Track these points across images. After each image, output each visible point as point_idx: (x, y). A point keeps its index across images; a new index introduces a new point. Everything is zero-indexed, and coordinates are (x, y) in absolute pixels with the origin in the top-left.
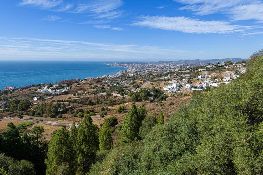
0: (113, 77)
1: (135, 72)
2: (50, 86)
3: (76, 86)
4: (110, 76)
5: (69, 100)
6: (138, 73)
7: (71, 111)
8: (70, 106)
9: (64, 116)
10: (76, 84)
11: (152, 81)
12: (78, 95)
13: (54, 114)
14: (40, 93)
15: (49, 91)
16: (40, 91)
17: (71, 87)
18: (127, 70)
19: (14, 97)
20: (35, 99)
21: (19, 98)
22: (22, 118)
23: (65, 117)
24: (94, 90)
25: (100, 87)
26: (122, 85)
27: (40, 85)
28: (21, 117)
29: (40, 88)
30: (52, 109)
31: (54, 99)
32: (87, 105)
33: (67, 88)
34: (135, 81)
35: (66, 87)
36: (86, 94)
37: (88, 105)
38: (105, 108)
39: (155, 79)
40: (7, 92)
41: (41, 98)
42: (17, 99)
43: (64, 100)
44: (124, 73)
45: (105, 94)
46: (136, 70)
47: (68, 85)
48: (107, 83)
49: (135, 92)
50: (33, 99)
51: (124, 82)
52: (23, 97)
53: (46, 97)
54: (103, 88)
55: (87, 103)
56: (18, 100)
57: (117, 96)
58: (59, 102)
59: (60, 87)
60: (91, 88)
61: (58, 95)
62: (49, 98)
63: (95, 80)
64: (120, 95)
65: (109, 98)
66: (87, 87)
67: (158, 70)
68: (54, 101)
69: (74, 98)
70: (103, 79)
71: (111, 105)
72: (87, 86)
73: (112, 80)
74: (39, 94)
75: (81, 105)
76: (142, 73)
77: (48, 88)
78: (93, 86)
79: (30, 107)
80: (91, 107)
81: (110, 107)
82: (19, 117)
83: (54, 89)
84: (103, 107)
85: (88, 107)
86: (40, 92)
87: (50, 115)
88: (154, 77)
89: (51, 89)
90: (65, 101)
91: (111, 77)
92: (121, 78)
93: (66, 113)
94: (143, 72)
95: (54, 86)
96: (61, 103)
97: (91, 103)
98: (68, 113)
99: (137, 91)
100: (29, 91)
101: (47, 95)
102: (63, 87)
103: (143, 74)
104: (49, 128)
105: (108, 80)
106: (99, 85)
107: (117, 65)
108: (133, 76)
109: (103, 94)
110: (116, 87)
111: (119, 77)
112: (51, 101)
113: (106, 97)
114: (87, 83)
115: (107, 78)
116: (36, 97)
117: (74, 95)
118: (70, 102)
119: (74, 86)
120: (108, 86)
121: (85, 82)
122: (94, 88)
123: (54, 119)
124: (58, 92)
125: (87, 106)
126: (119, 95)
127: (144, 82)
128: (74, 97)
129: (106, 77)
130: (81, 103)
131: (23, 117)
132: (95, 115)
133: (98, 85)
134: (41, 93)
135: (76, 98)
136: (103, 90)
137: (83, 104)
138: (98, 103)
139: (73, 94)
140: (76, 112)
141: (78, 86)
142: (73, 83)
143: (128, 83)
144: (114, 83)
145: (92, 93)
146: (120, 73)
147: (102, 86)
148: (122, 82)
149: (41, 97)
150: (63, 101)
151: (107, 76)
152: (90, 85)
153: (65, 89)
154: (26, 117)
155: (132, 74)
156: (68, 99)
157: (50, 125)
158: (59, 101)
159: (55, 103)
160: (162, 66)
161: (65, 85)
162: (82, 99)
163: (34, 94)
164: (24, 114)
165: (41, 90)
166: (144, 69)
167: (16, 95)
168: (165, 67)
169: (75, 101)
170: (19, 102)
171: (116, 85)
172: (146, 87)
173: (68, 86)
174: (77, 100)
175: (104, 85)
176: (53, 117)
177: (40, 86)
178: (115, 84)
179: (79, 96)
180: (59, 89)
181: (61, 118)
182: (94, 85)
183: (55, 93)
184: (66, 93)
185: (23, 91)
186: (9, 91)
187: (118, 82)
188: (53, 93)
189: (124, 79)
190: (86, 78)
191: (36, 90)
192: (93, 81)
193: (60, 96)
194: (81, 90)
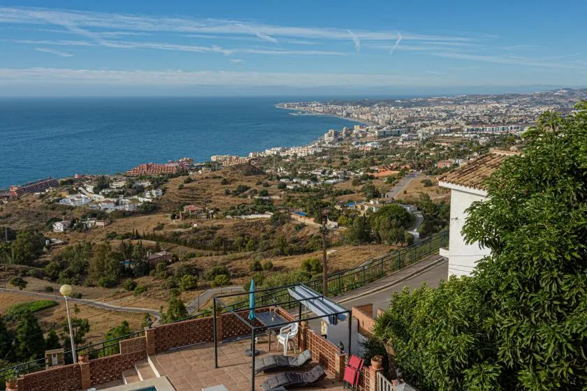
0: (301, 152)
1: (380, 137)
2: (102, 185)
3: (181, 187)
4: (291, 152)
5: (158, 232)
6: (391, 139)
7: (163, 268)
8: (160, 254)
9: (140, 286)
10: (181, 179)
11: (430, 173)
12: (186, 217)
13: (113, 278)
14: (71, 208)
15: (97, 200)
16: (72, 200)
17: (164, 191)
18: (352, 130)
20: (59, 227)
21: (11, 223)
22: (24, 287)
23: (145, 289)
24: (237, 201)
25: (256, 192)
26: (329, 185)
27: (71, 182)
28: (22, 284)
29: (71, 192)
30: (108, 261)
31: (113, 228)
32: (208, 252)
33: (154, 192)
34: (373, 171)
35: (150, 188)
36: (208, 217)
37: (214, 252)
38: (263, 263)
39: (441, 165)
41: (75, 226)
42: (6, 226)
43: (141, 233)
44: (340, 140)
45: (268, 216)
46: (385, 129)
47: (157, 183)
48: (279, 178)
49: (363, 213)
50: (51, 228)
51: (335, 173)
52: (22, 220)
53: (90, 223)
54: (265, 193)
55: (210, 243)
56: (8, 229)
57: (303, 226)
58: (126, 241)
59: (130, 191)
60: (228, 193)
61: (124, 214)
62: (98, 224)
63: (239, 166)
64: (314, 221)
65: (280, 230)
66: (216, 188)
67: (460, 130)
68: (112, 236)
69: (173, 226)
70: (270, 160)
71: (282, 253)
72: (217, 186)
73: (295, 166)
74: (68, 212)
75: (192, 250)
76: (405, 140)
77: (96, 191)
78: (233, 187)
79: (44, 253)
80: (220, 259)
81: (277, 262)
82: (16, 285)
83: (115, 195)
84: (258, 258)
85: (214, 258)
86: (72, 204)
87: (101, 279)
88: (441, 158)
89: (103, 194)
90: (146, 237)
91: (295, 155)
92: (329, 156)
93: (146, 273)
94: (406, 136)
95: (115, 185)
96: (135, 242)
97: (224, 245)
98: (153, 275)
99: (370, 210)
100: (39, 202)
101: (93, 214)
102: (140, 191)
103: (408, 144)
104: (100, 318)
105: (286, 165)
106: (253, 185)
107: (317, 109)
108: (373, 149)
109: (260, 216)
110: (307, 190)
111: (324, 153)
112: (103, 236)
113: (269, 228)
114: (215, 178)
115: (280, 158)
116: (60, 220)
118: (161, 238)
119: (173, 185)
120: (283, 186)
121: (209, 173)
122: (236, 194)
123: (112, 291)
124: (127, 204)
125: (211, 255)
126: (310, 221)
127: (403, 174)
128: (174, 222)
129: (278, 153)
130: (192, 244)
131: (26, 283)
132: (231, 284)
133: (248, 184)
134: (76, 207)
135: (180, 227)
136: (264, 206)
137: (199, 248)
138: (243, 245)
139: (170, 215)
140: (176, 273)
141: (186, 185)
142: (172, 176)
143: (348, 179)
144: (303, 177)
145: (226, 214)
146: (328, 138)
147: (261, 188)
148: (331, 173)
149: (74, 222)
150: (138, 237)
151: (284, 151)
152: (225, 182)
153: (147, 198)
154: (34, 284)
155: (369, 145)
156: (154, 229)
157: (103, 309)
158: (127, 236)
159: (116, 243)
160: (478, 110)
161: (147, 184)
162: (196, 230)
163: (56, 210)
164: (29, 275)
165: (74, 197)
166: (413, 124)
168: (491, 117)
169: (175, 239)
170: (12, 235)
171: (309, 183)
172: (405, 192)
173: (155, 188)
174: (181, 233)
175: (267, 185)
176: (110, 285)
177: (72, 186)
178: (305, 182)
179: (188, 221)
180: (128, 195)
181: (133, 289)
182: (238, 183)
183: (118, 208)
184: (150, 209)
185: (22, 202)
187: (317, 173)
188: (111, 208)
189: (337, 163)
190: (213, 159)
191: (61, 198)
192: (233, 169)
193: (131, 220)
194: (195, 200)
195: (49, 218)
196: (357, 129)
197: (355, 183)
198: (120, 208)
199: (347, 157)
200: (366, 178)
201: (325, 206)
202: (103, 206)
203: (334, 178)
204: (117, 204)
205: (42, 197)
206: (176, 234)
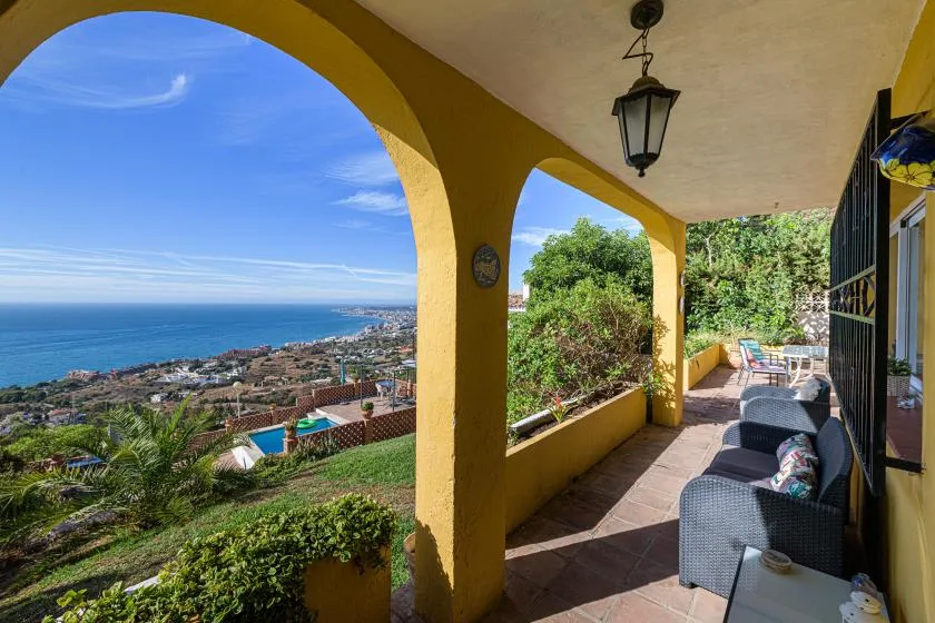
0: (350, 339)
1: (401, 329)
2: (196, 366)
3: (262, 365)
4: (344, 338)
5: (243, 397)
6: (407, 331)
10: (263, 359)
12: (266, 384)
14: (168, 384)
15: (192, 377)
16: (169, 378)
17: (248, 368)
18: (383, 325)
19: (95, 395)
20: (156, 398)
21: (111, 398)
24: (305, 372)
25: (318, 365)
26: (369, 359)
27: (169, 364)
29: (169, 372)
31: (205, 396)
33: (240, 369)
34: (398, 350)
35: (237, 366)
36: (283, 383)
40: (74, 385)
41: (172, 397)
42: (106, 401)
43: (230, 398)
44: (376, 331)
45: (329, 380)
46: (403, 324)
47: (242, 363)
48: (335, 356)
50: (149, 400)
51: (373, 352)
52: (121, 396)
53: (185, 393)
54: (325, 366)
55: (285, 402)
56: (108, 403)
58: (217, 405)
59: (220, 369)
60: (298, 367)
61: (215, 386)
62: (192, 394)
63: (306, 349)
66: (289, 365)
68: (206, 401)
69: (256, 392)
70: (328, 344)
72: (290, 363)
73: (345, 349)
74: (165, 387)
77: (191, 370)
78: (303, 362)
83: (206, 372)
86: (169, 381)
89: (197, 372)
90: (234, 401)
91: (346, 341)
92: (369, 342)
95: (207, 365)
96: (224, 405)
100: (139, 381)
101: (188, 387)
102: (229, 368)
105: (340, 348)
106: (316, 361)
107: (361, 313)
108: (397, 336)
109: (322, 380)
110: (354, 363)
111: (365, 339)
112: (197, 402)
114: (288, 357)
115: (335, 343)
116: (157, 393)
117: (256, 386)
118: (246, 401)
119: (255, 364)
120: (338, 361)
121: (284, 354)
122: (304, 367)
124: (217, 378)
128: (256, 389)
129: (334, 340)
133: (314, 361)
134: (172, 383)
135: (262, 392)
136: (326, 371)
139: (253, 385)
141: (266, 363)
142: (254, 357)
143: (382, 355)
144: (352, 355)
145: (297, 381)
146: (367, 331)
147: (323, 362)
148: (370, 351)
149: (170, 394)
150: (227, 401)
151: (338, 339)
152: (296, 360)
153: (235, 373)
155: (394, 334)
156: (241, 395)
158: (218, 401)
159: (208, 407)
161: (234, 363)
162: (274, 393)
163: (154, 386)
165: (171, 375)
167: (101, 392)
169: (258, 400)
171: (356, 358)
173: (241, 366)
174: (262, 396)
175: (327, 361)
177: (169, 367)
178: (353, 358)
179: (268, 387)
180: (219, 372)
182: (306, 360)
185: (122, 382)
186: (80, 381)
187: (362, 351)
188: (204, 382)
189: (374, 345)
190: (287, 345)
191: (159, 376)
192: (302, 351)
193: (221, 389)
194: (272, 373)
195: (147, 392)
196: (386, 325)
197: (387, 357)
198: (212, 382)
199: (380, 342)
200: (393, 353)
201: (367, 372)
202: (196, 381)
203: (372, 355)
204: (209, 379)
205: (141, 377)
206: (259, 397)
